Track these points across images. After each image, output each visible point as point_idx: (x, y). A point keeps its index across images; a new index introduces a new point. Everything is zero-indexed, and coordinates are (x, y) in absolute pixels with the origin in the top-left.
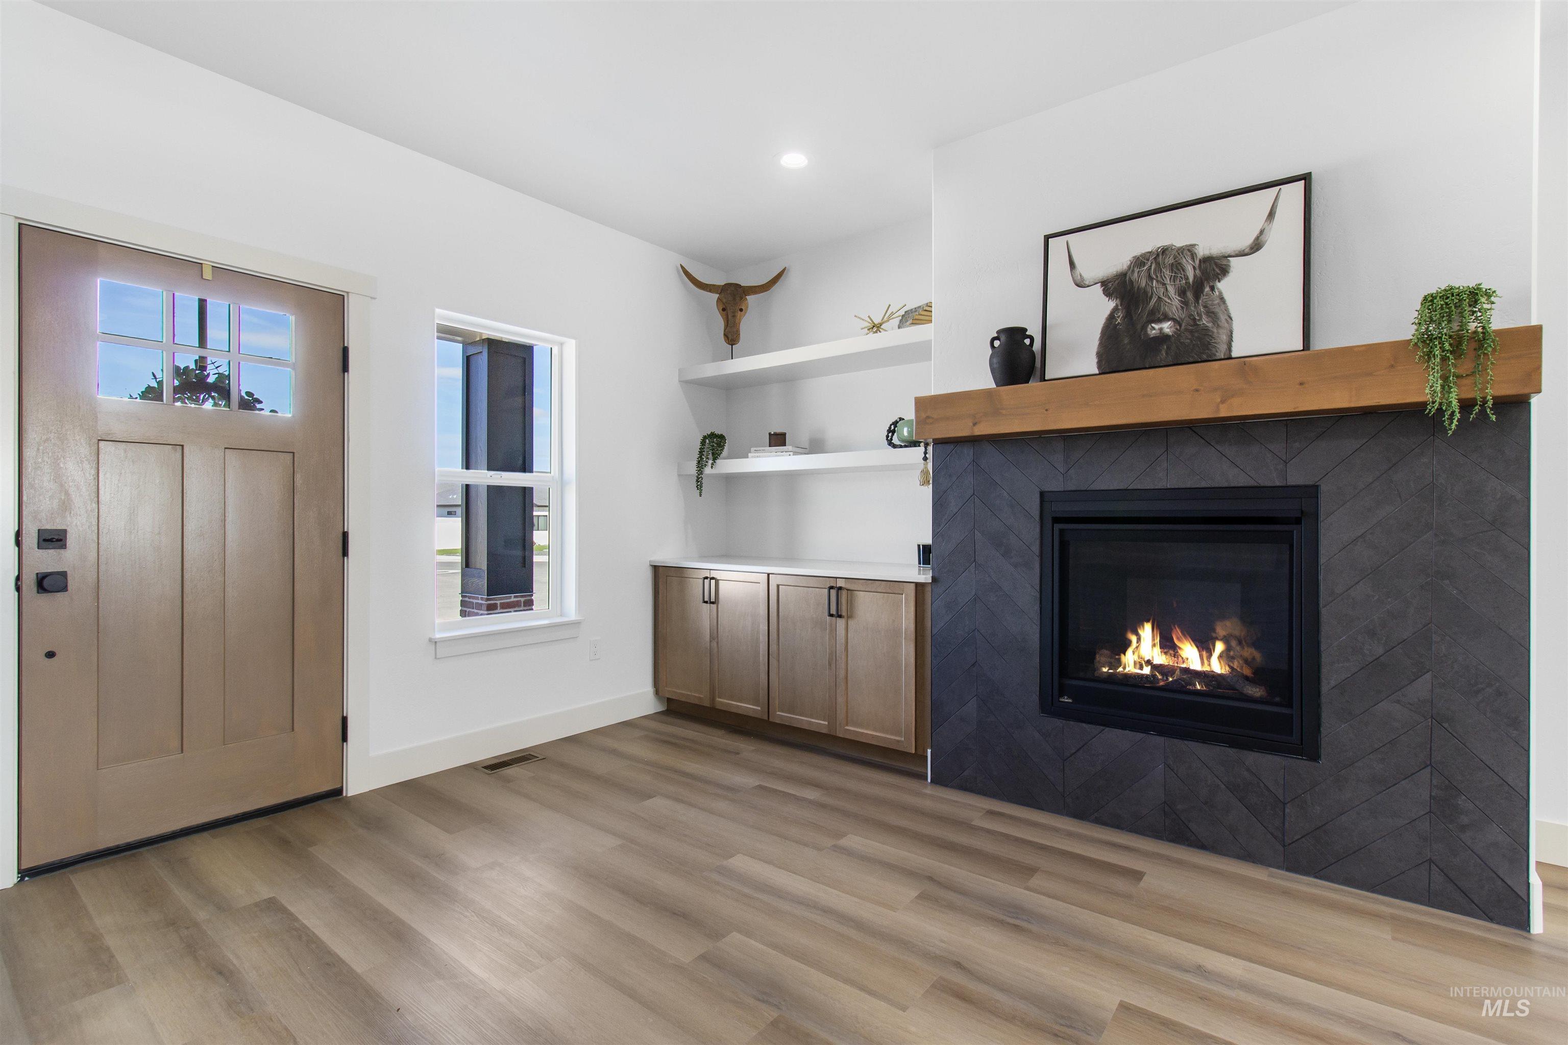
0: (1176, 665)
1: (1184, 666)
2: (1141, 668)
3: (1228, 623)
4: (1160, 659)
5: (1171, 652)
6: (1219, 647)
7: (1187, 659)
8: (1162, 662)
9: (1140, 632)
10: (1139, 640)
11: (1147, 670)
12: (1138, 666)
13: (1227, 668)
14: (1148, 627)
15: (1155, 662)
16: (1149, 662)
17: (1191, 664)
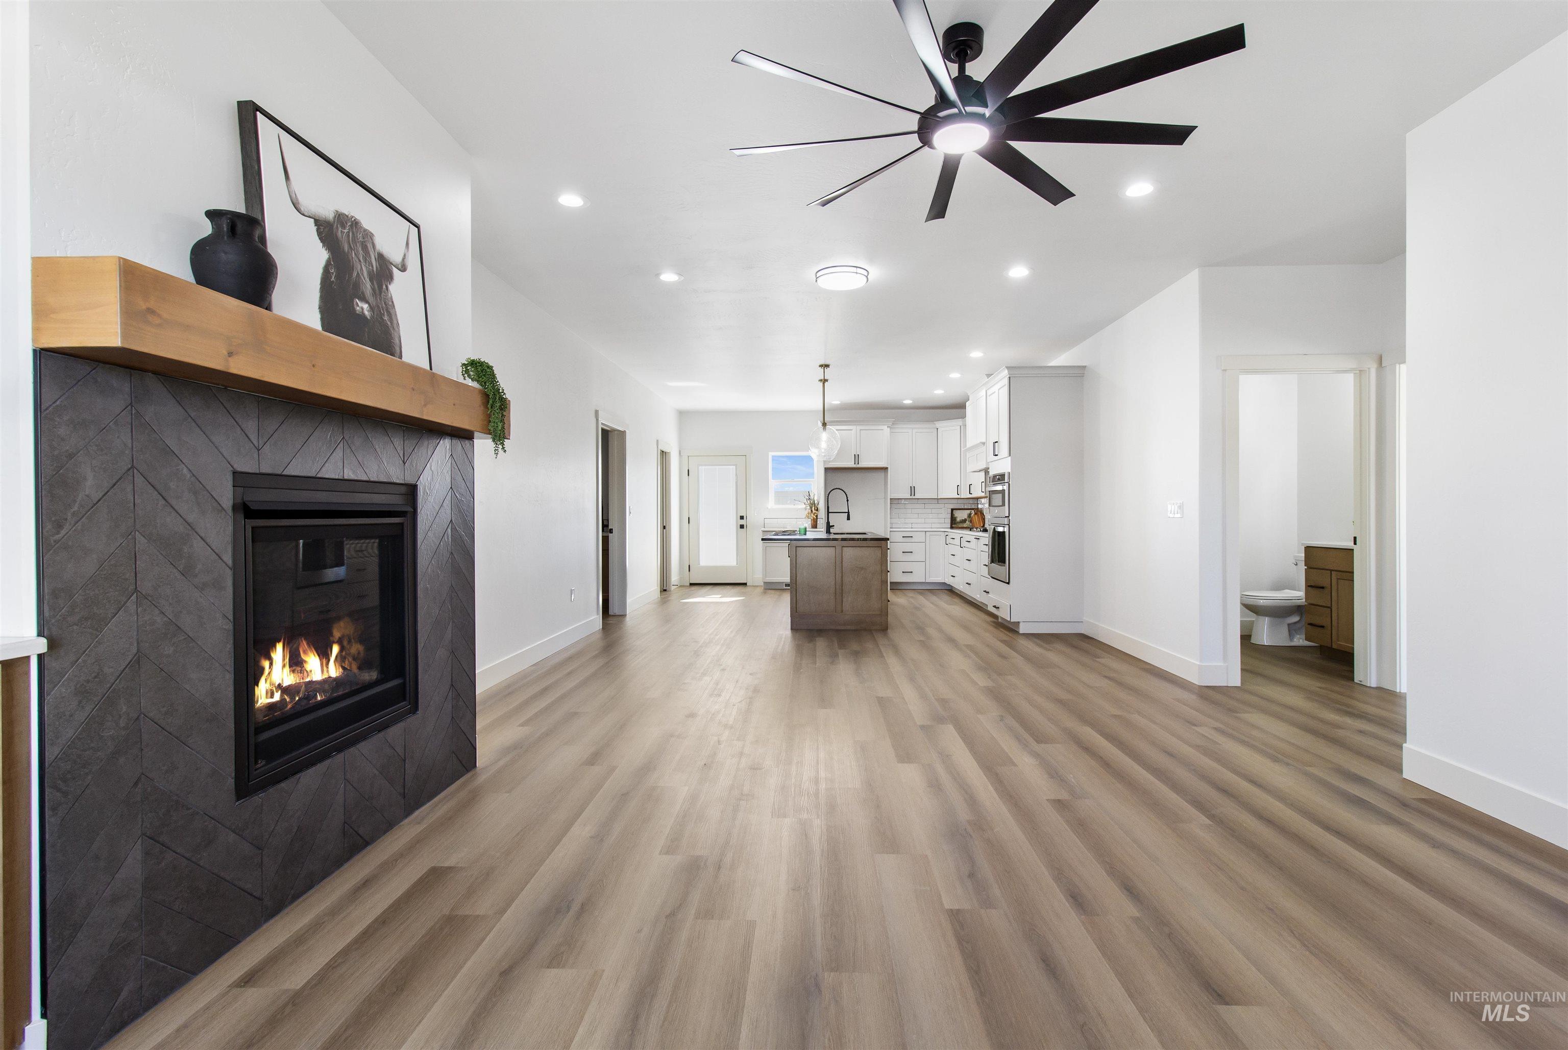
0: (302, 681)
1: (308, 680)
2: (272, 696)
3: (341, 625)
4: (289, 680)
5: (298, 669)
6: (336, 649)
7: (311, 671)
8: (290, 683)
10: (271, 664)
11: (277, 697)
12: (269, 695)
13: (341, 670)
14: (279, 647)
15: (285, 685)
16: (279, 687)
17: (312, 676)
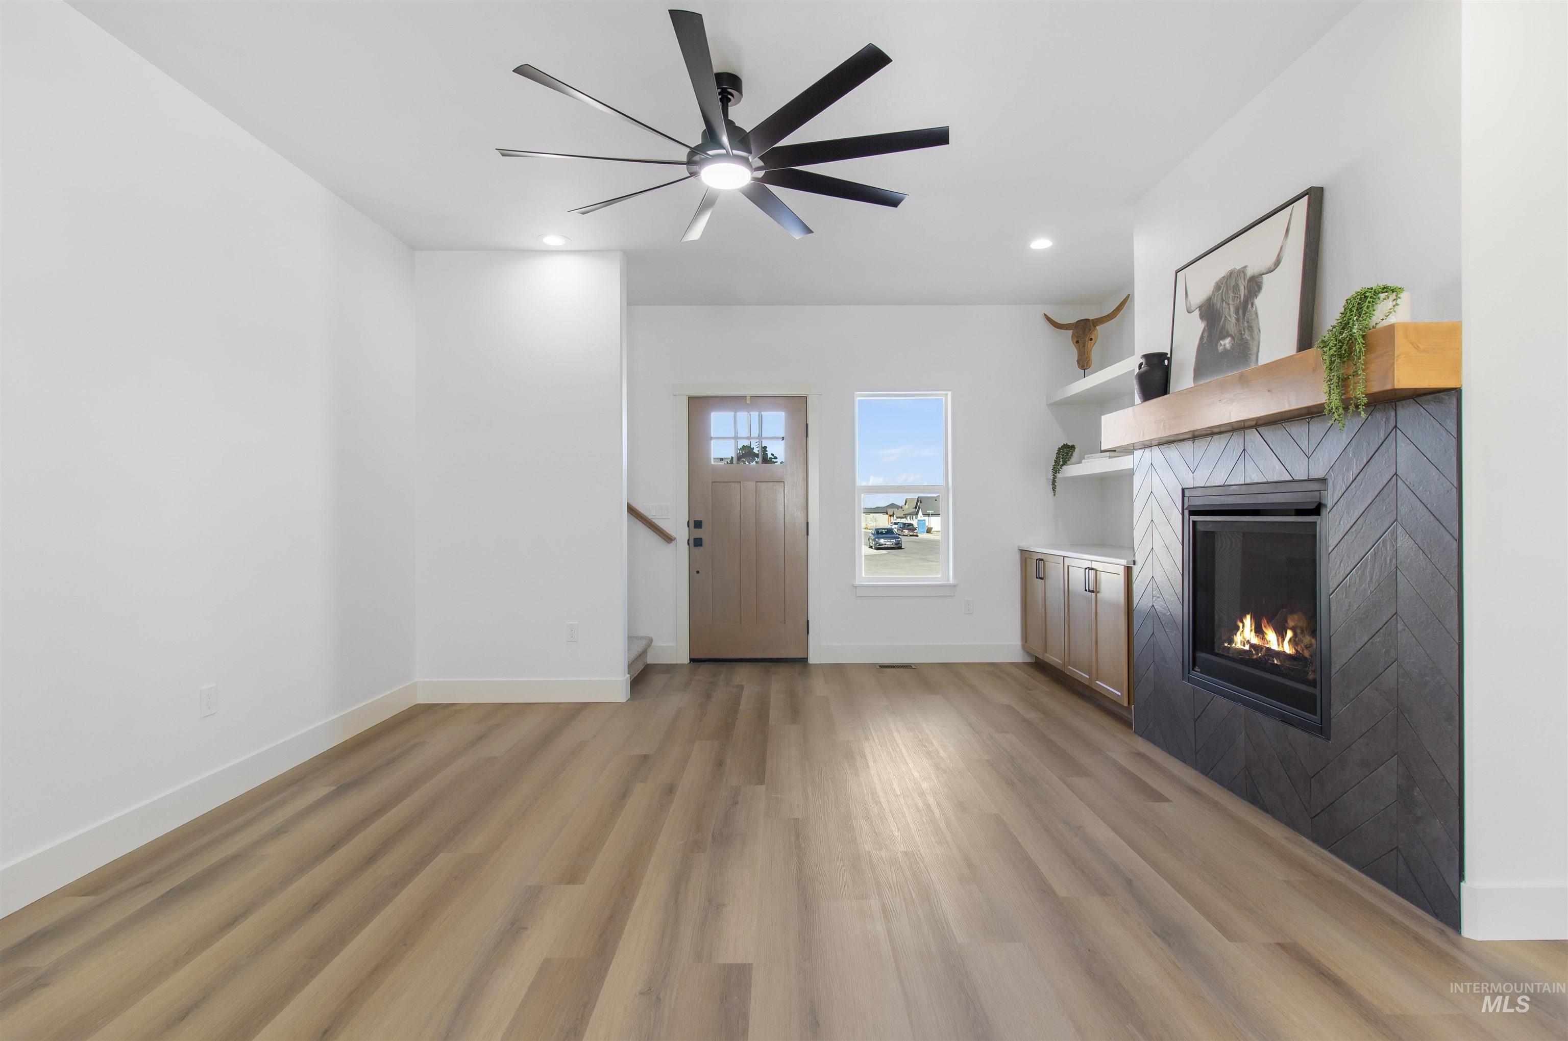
0: (1264, 644)
1: (1268, 646)
2: (1244, 645)
3: (1296, 617)
4: (1255, 640)
5: (1261, 636)
6: (1289, 634)
7: (1270, 641)
8: (1256, 643)
9: (1244, 621)
10: (1243, 626)
11: (1247, 647)
12: (1242, 643)
13: (1294, 650)
14: (1248, 617)
15: (1252, 643)
16: (1248, 642)
17: (1271, 645)
